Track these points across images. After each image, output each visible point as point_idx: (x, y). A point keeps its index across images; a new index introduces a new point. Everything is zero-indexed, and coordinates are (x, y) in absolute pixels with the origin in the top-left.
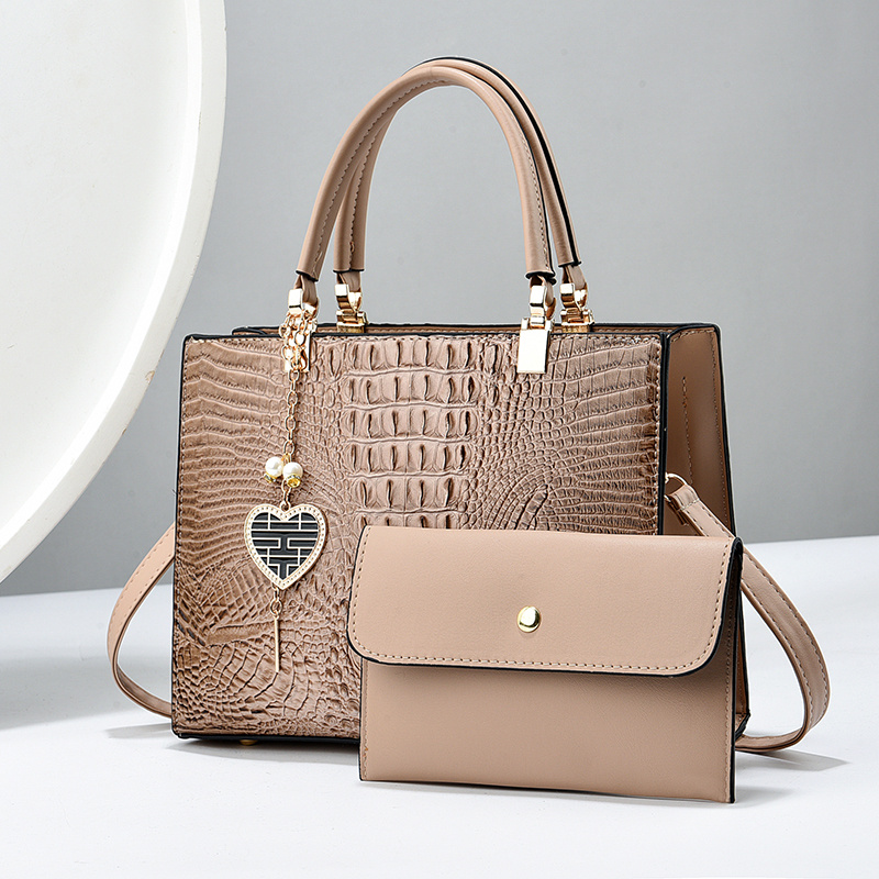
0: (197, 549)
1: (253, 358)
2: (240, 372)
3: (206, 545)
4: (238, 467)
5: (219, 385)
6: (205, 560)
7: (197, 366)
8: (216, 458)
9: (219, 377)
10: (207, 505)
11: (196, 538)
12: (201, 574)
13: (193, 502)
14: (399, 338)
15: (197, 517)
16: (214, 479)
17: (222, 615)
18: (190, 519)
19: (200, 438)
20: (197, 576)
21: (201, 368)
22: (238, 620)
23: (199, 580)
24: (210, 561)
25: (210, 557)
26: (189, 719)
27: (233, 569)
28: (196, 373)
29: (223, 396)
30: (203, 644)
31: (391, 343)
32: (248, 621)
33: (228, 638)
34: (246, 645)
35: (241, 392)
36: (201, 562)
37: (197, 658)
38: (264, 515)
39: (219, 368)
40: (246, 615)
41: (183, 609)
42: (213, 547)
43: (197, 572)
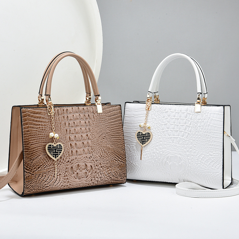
0: (30, 154)
1: (40, 112)
2: (37, 115)
3: (32, 153)
4: (39, 135)
5: (32, 118)
6: (33, 156)
7: (26, 114)
8: (33, 134)
9: (32, 116)
10: (32, 145)
11: (29, 152)
12: (32, 160)
13: (28, 144)
14: (72, 107)
15: (29, 147)
16: (33, 139)
17: (39, 168)
18: (27, 148)
19: (28, 130)
20: (31, 160)
21: (27, 115)
22: (43, 168)
23: (31, 161)
24: (34, 157)
25: (34, 156)
26: (28, 191)
27: (41, 158)
28: (26, 116)
29: (33, 120)
30: (33, 175)
31: (71, 108)
32: (46, 168)
33: (41, 172)
34: (46, 173)
35: (38, 119)
36: (31, 157)
37: (32, 178)
38: (51, 145)
39: (32, 114)
40: (45, 167)
41: (27, 168)
42: (35, 153)
43: (31, 159)
